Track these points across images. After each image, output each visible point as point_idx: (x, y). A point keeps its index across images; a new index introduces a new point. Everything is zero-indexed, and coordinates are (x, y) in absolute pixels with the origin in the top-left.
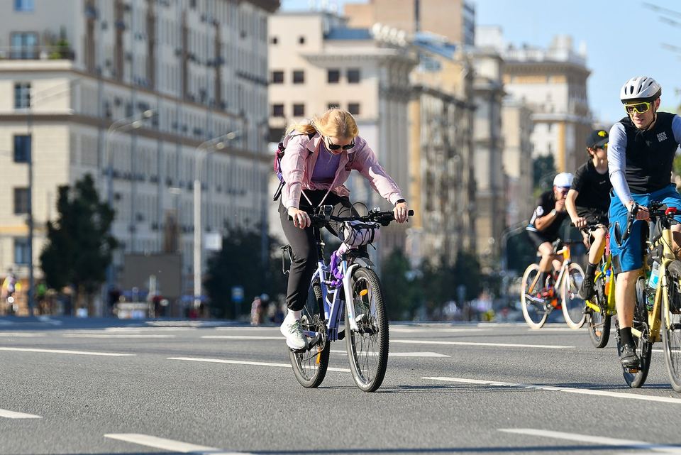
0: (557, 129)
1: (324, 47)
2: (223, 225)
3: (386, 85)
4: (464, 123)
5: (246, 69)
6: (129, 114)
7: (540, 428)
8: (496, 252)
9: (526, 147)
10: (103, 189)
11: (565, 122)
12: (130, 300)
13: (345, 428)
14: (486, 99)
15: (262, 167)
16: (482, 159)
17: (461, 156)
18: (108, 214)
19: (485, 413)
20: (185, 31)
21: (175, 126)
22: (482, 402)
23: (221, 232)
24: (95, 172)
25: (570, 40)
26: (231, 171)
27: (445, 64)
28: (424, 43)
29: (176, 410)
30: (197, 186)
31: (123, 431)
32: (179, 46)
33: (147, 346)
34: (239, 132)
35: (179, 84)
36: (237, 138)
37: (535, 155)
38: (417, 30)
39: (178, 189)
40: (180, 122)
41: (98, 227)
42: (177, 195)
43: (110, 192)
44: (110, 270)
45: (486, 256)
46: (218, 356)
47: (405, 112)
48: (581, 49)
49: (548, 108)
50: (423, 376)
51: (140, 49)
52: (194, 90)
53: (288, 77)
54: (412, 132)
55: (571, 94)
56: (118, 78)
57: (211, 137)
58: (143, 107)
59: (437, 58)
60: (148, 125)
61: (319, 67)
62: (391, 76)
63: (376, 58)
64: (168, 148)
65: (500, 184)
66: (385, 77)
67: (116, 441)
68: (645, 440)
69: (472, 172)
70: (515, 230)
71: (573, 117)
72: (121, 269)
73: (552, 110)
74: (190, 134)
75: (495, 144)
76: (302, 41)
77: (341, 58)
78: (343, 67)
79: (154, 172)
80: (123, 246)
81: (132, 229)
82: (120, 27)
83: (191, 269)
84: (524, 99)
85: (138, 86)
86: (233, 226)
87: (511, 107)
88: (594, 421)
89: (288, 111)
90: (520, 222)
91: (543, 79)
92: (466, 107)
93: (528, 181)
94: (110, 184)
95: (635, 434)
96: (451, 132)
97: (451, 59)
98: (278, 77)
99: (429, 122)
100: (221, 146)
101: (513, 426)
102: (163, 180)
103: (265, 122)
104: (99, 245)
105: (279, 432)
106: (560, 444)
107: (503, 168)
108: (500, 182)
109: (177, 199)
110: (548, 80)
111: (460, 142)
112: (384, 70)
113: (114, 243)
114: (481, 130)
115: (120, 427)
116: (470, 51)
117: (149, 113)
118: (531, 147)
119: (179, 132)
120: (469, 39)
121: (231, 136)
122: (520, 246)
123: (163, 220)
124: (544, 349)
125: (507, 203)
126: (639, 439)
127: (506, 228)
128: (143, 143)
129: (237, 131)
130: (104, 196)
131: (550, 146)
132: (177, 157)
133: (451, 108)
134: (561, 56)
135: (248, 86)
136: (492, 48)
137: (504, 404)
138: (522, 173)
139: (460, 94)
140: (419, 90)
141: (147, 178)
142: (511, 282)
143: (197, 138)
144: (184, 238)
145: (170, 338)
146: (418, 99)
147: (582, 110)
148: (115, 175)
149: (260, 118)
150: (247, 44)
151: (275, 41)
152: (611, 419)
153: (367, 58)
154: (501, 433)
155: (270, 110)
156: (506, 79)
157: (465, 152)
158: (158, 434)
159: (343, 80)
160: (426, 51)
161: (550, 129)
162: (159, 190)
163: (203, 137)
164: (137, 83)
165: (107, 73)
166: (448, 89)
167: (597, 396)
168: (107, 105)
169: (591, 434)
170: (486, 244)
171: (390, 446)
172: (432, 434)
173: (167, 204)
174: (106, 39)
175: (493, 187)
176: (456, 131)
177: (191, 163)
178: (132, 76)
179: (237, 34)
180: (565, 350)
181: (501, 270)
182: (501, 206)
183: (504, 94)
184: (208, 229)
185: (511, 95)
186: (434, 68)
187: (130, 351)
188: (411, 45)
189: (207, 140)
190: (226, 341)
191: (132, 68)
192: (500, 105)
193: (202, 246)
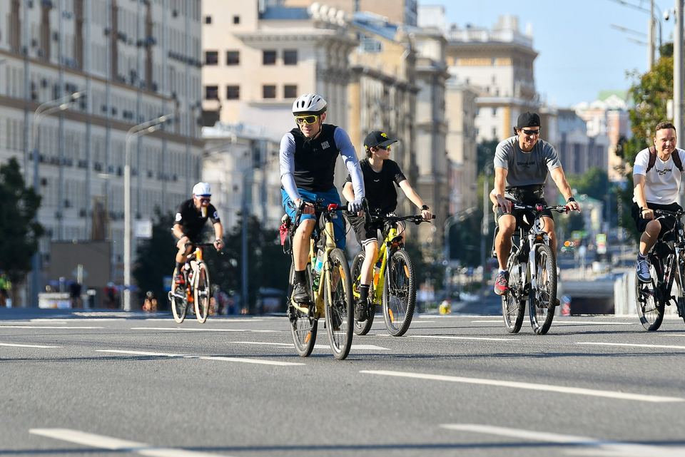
0: (502, 112)
1: (259, 27)
2: (153, 212)
3: (324, 67)
4: (406, 106)
5: (178, 50)
6: (56, 96)
7: (483, 423)
8: (439, 241)
9: (469, 131)
10: (28, 173)
11: (511, 106)
12: (57, 290)
13: (280, 423)
14: (427, 82)
15: (195, 151)
16: (424, 143)
17: (402, 141)
18: (34, 200)
19: (426, 408)
20: (114, 9)
21: (104, 109)
22: (424, 396)
23: (153, 220)
24: (20, 157)
25: (516, 20)
26: (162, 156)
27: (386, 45)
28: (364, 23)
29: (104, 405)
30: (127, 171)
31: (50, 426)
32: (109, 25)
33: (75, 337)
34: (172, 115)
35: (108, 65)
36: (169, 121)
37: (479, 140)
38: (357, 9)
39: (107, 175)
40: (110, 105)
41: (23, 214)
42: (106, 179)
43: (36, 177)
44: (37, 258)
45: (428, 245)
46: (148, 348)
47: (344, 95)
48: (527, 30)
49: (493, 91)
50: (362, 370)
51: (68, 28)
52: (123, 71)
53: (222, 58)
54: (351, 114)
55: (517, 76)
56: (44, 58)
57: (141, 120)
58: (71, 88)
59: (377, 39)
60: (76, 107)
61: (255, 47)
62: (329, 57)
63: (314, 38)
64: (97, 131)
65: (442, 171)
66: (323, 59)
67: (42, 438)
68: (592, 436)
69: (413, 156)
70: (459, 218)
71: (518, 100)
72: (48, 257)
73: (498, 93)
74: (119, 117)
75: (437, 128)
76: (237, 20)
77: (278, 38)
78: (280, 48)
79: (82, 157)
80: (50, 234)
81: (59, 216)
82: (47, 5)
83: (120, 258)
84: (468, 81)
85: (65, 67)
86: (165, 213)
87: (454, 90)
88: (540, 417)
89: (222, 93)
90: (464, 210)
91: (488, 61)
92: (407, 90)
93: (471, 167)
94: (36, 169)
95: (582, 430)
96: (392, 115)
97: (393, 41)
98: (212, 58)
99: (369, 106)
100: (151, 129)
101: (455, 421)
102: (91, 165)
103: (199, 104)
104: (25, 232)
105: (212, 427)
106: (505, 441)
107: (446, 153)
108: (443, 168)
109: (106, 184)
110: (492, 63)
111: (401, 126)
112: (322, 51)
113: (39, 231)
114: (424, 114)
115: (47, 421)
116: (412, 32)
117: (76, 95)
118: (476, 131)
119: (109, 115)
120: (411, 20)
121: (163, 119)
122: (464, 235)
123: (91, 206)
124: (489, 342)
125: (450, 189)
126: (585, 435)
127: (449, 216)
128: (70, 126)
129: (169, 115)
130: (29, 182)
131: (494, 131)
132: (107, 141)
133: (392, 90)
134: (507, 37)
135: (180, 67)
136: (435, 28)
137: (446, 399)
138: (465, 158)
139: (401, 77)
140: (359, 71)
141: (75, 163)
142: (454, 272)
143: (127, 121)
144: (113, 226)
145: (98, 330)
146: (357, 81)
147: (529, 93)
148: (41, 159)
149: (193, 102)
150: (178, 24)
151: (209, 20)
152: (557, 414)
153: (304, 38)
154: (443, 429)
155: (203, 93)
156: (450, 61)
157: (407, 138)
158: (86, 429)
159: (280, 61)
160: (366, 32)
161: (494, 113)
162: (87, 175)
163: (134, 121)
164: (64, 64)
165: (32, 54)
166: (388, 71)
167: (543, 391)
168: (33, 86)
169: (537, 430)
170: (427, 233)
171: (327, 442)
172: (371, 431)
173: (96, 190)
174: (32, 17)
175: (435, 173)
176: (397, 115)
177: (121, 147)
178: (59, 57)
179: (169, 14)
180: (511, 343)
181: (444, 259)
182: (443, 193)
183: (448, 77)
184: (139, 217)
185: (455, 77)
186: (375, 48)
187: (57, 343)
188: (350, 24)
189: (138, 124)
190: (157, 333)
191: (59, 49)
192: (444, 87)
193: (131, 233)
